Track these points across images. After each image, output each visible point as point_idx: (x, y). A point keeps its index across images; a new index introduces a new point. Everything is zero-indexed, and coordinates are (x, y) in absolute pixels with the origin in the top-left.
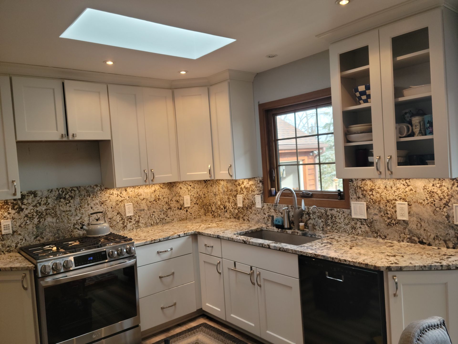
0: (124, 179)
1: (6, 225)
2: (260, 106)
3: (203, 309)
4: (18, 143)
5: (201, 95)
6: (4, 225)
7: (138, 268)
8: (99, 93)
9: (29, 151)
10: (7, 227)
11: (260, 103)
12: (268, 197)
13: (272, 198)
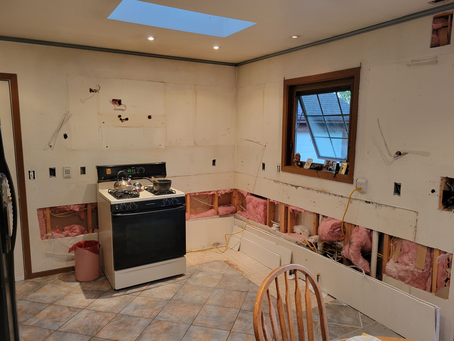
1: (67, 170)
2: (285, 81)
6: (66, 170)
10: (67, 172)
11: (285, 79)
12: (285, 166)
13: (288, 167)
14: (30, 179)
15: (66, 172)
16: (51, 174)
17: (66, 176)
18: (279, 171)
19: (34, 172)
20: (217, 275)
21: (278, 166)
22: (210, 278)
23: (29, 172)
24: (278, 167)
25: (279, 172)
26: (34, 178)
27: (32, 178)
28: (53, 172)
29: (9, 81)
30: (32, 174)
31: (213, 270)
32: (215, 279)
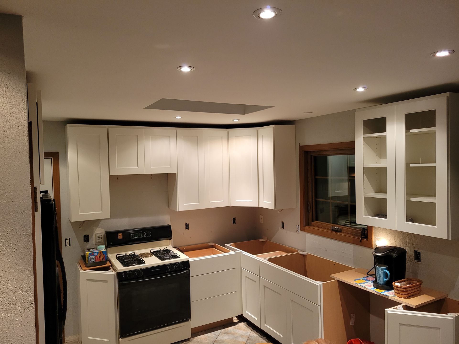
0: (185, 204)
1: (100, 236)
2: (301, 148)
3: (243, 315)
4: (110, 177)
5: (250, 136)
6: (98, 236)
7: (190, 277)
8: (169, 136)
9: (118, 180)
10: (100, 237)
11: (300, 145)
12: (304, 226)
13: (307, 228)
14: (66, 246)
15: (98, 238)
16: (85, 241)
17: (98, 241)
18: (298, 230)
19: (70, 239)
20: (242, 337)
21: (297, 225)
22: (235, 341)
23: (66, 240)
24: (297, 227)
25: (299, 232)
26: (70, 245)
27: (68, 245)
28: (86, 239)
29: (51, 158)
30: (68, 241)
31: (238, 332)
32: (241, 342)
